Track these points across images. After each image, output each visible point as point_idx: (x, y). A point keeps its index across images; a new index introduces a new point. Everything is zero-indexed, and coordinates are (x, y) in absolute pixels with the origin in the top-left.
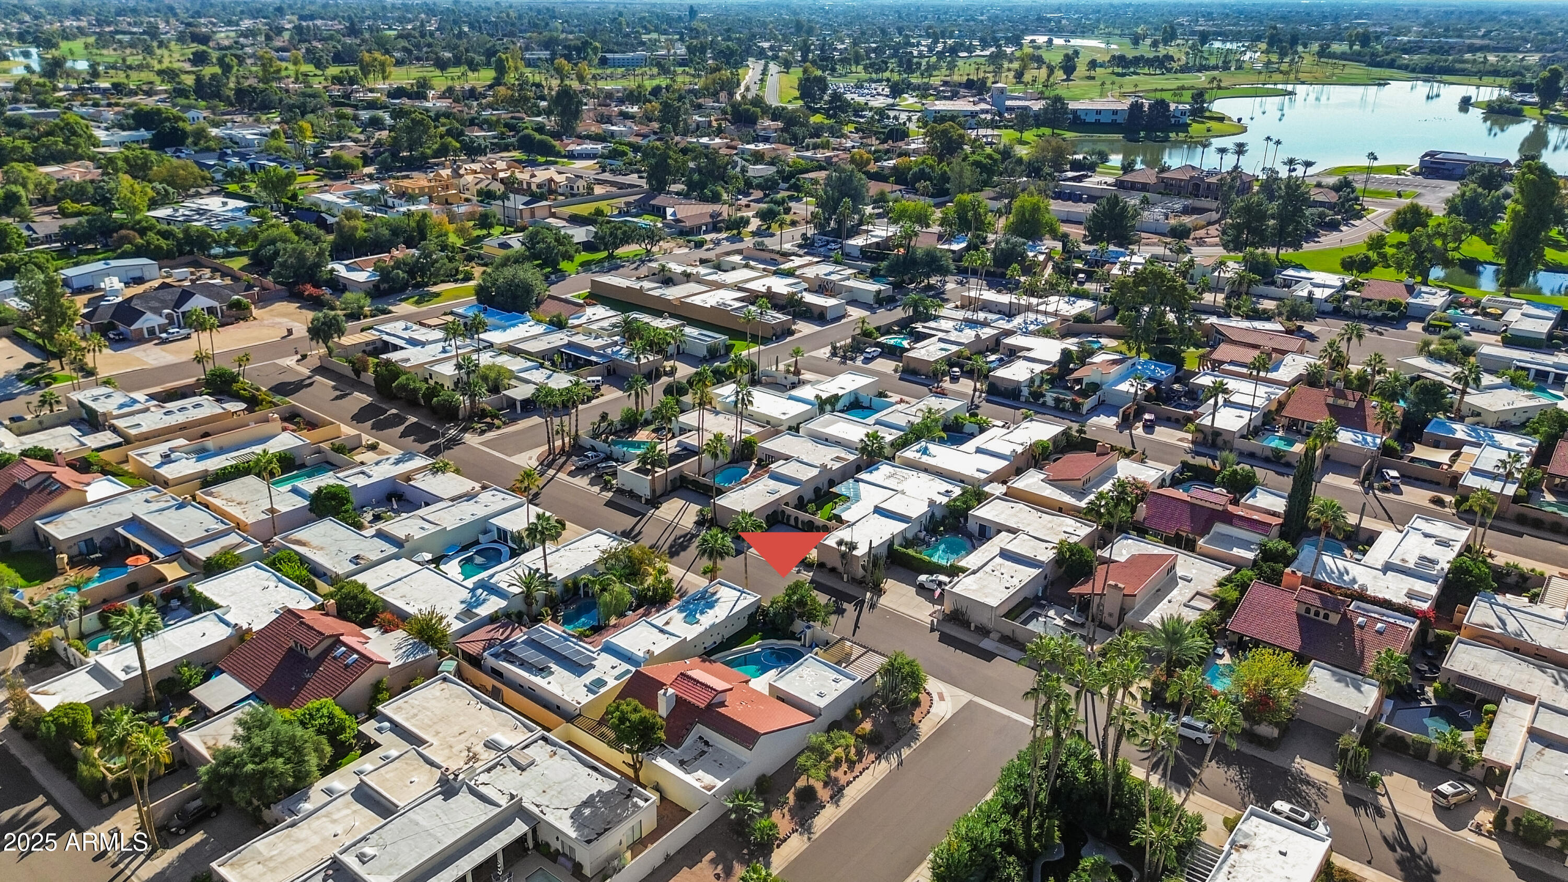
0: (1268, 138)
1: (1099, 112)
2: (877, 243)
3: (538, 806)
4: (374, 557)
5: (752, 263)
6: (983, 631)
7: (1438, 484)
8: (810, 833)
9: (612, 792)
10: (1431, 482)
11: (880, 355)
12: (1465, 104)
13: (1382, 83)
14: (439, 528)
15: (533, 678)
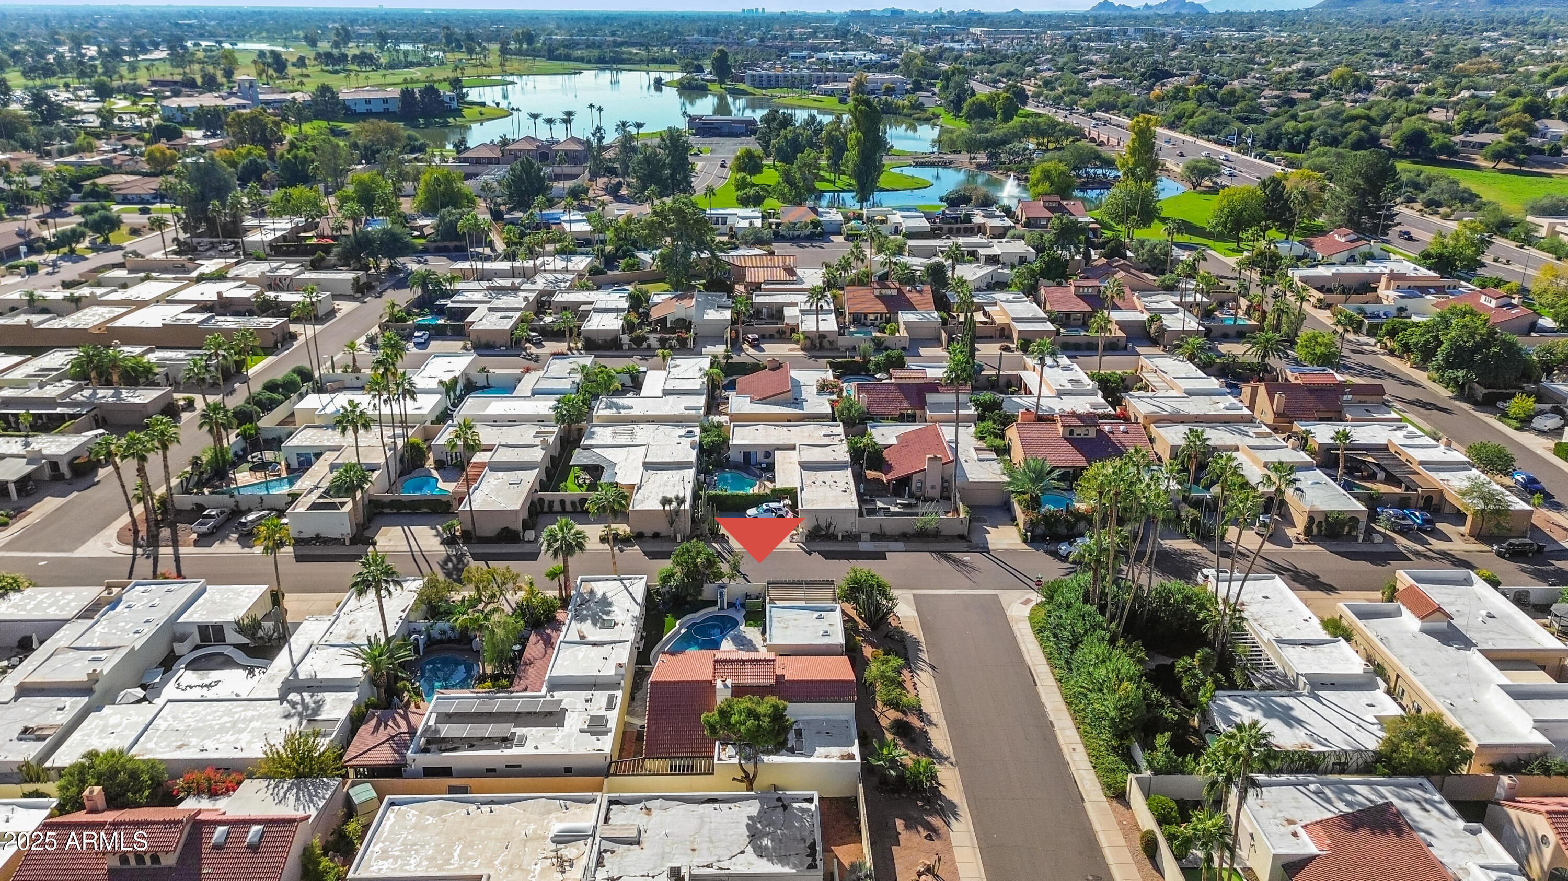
0: (591, 106)
1: (368, 101)
2: (284, 236)
3: (708, 866)
4: (63, 719)
5: (154, 274)
6: (851, 537)
7: (991, 337)
8: (946, 759)
9: (762, 812)
10: (986, 337)
11: (431, 338)
12: (659, 84)
13: (578, 72)
14: (123, 652)
15: (507, 752)
